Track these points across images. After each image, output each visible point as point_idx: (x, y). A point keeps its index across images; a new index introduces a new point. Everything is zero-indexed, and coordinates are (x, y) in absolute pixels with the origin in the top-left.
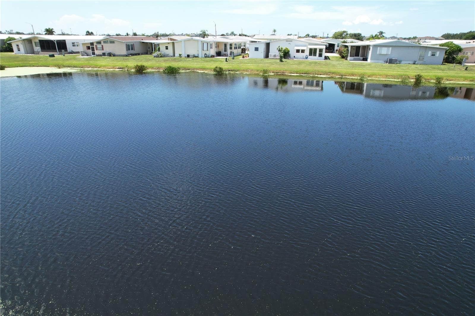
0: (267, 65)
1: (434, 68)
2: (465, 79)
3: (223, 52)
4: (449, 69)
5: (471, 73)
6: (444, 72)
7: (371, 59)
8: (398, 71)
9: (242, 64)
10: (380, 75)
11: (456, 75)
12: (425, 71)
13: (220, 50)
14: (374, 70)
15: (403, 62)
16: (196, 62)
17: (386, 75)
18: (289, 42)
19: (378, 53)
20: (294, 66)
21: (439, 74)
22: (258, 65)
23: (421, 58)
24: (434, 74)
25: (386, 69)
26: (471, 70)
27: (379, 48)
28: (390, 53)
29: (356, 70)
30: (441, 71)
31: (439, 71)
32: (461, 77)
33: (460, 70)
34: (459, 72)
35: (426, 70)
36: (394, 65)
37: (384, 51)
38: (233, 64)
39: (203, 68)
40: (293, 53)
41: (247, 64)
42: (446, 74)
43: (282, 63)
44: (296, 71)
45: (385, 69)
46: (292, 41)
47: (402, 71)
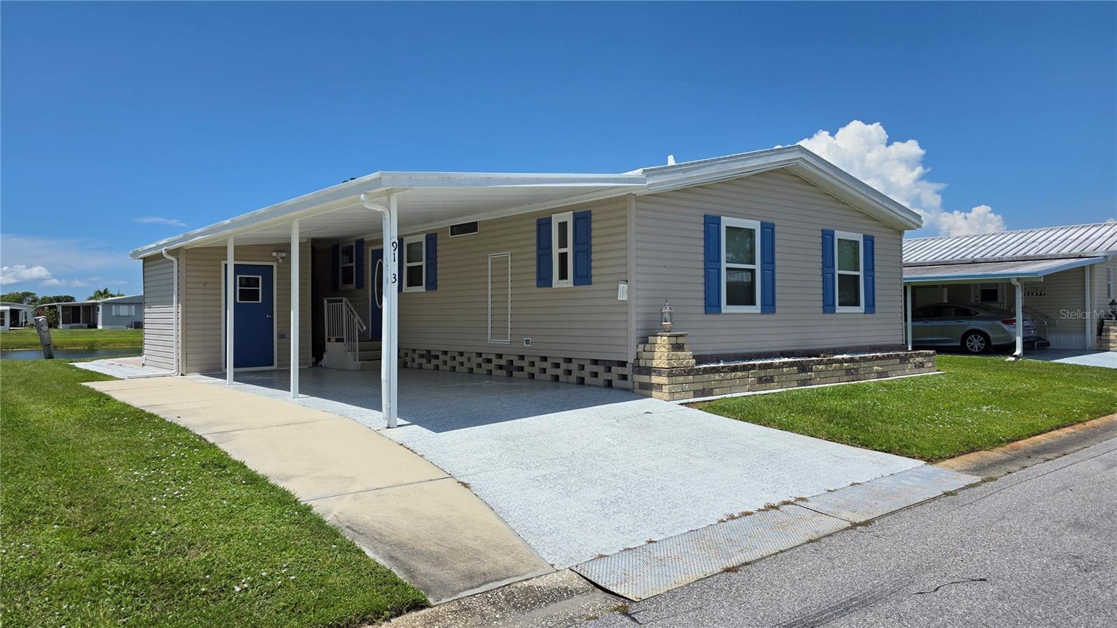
7: (103, 324)
19: (114, 314)
27: (114, 307)
37: (124, 311)
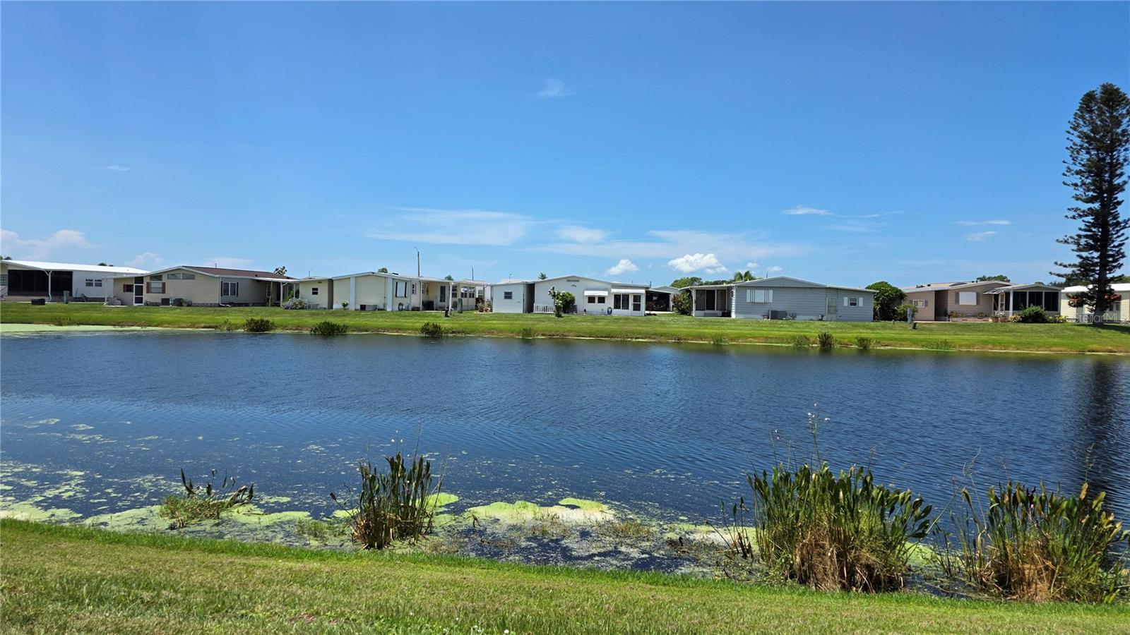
0: (530, 322)
1: (857, 326)
2: (914, 342)
3: (437, 302)
4: (884, 328)
5: (923, 334)
6: (875, 332)
7: (736, 312)
8: (789, 331)
9: (479, 322)
10: (754, 338)
11: (896, 336)
12: (840, 330)
13: (430, 299)
14: (741, 330)
15: (798, 317)
16: (382, 317)
17: (766, 337)
18: (573, 283)
20: (584, 323)
21: (865, 334)
22: (512, 322)
23: (832, 309)
24: (855, 335)
25: (766, 327)
26: (924, 329)
27: (748, 291)
28: (771, 301)
29: (707, 329)
30: (869, 331)
31: (865, 331)
32: (906, 340)
33: (905, 329)
34: (902, 332)
35: (841, 328)
36: (780, 322)
37: (760, 297)
38: (462, 322)
39: (398, 327)
40: (581, 303)
41: (490, 320)
42: (879, 336)
43: (561, 319)
44: (588, 332)
45: (764, 328)
46: (578, 281)
47: (795, 330)
